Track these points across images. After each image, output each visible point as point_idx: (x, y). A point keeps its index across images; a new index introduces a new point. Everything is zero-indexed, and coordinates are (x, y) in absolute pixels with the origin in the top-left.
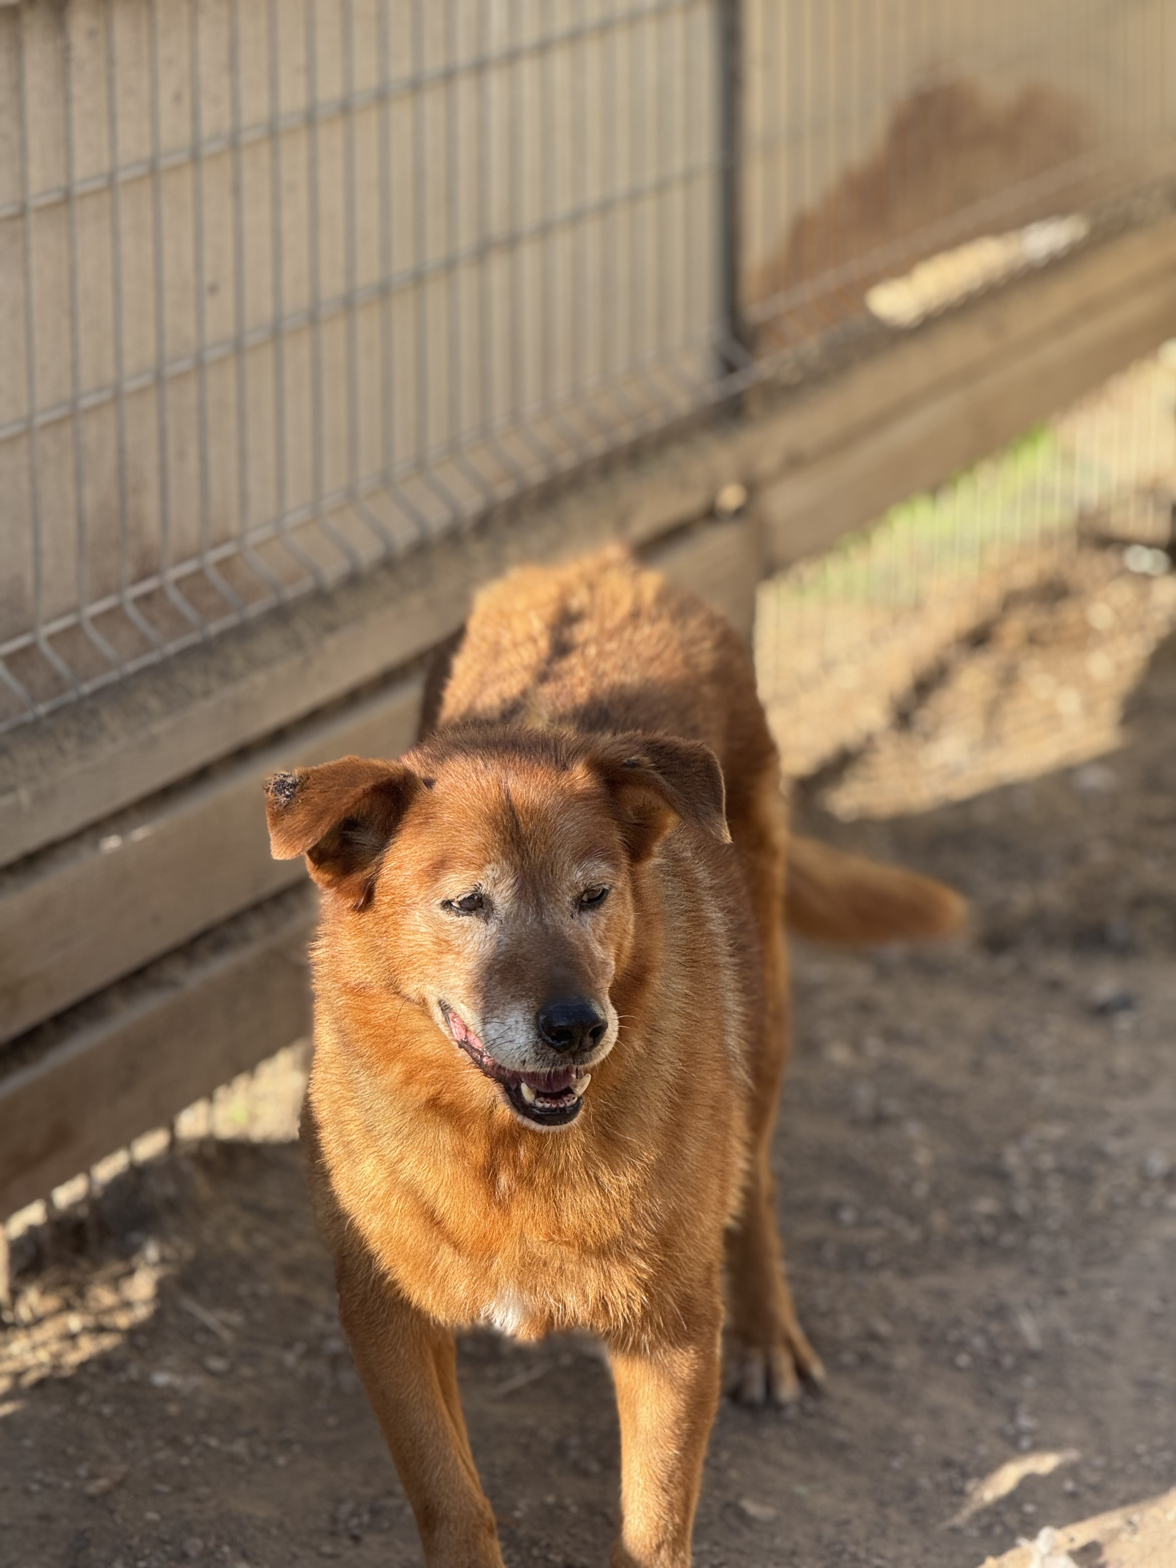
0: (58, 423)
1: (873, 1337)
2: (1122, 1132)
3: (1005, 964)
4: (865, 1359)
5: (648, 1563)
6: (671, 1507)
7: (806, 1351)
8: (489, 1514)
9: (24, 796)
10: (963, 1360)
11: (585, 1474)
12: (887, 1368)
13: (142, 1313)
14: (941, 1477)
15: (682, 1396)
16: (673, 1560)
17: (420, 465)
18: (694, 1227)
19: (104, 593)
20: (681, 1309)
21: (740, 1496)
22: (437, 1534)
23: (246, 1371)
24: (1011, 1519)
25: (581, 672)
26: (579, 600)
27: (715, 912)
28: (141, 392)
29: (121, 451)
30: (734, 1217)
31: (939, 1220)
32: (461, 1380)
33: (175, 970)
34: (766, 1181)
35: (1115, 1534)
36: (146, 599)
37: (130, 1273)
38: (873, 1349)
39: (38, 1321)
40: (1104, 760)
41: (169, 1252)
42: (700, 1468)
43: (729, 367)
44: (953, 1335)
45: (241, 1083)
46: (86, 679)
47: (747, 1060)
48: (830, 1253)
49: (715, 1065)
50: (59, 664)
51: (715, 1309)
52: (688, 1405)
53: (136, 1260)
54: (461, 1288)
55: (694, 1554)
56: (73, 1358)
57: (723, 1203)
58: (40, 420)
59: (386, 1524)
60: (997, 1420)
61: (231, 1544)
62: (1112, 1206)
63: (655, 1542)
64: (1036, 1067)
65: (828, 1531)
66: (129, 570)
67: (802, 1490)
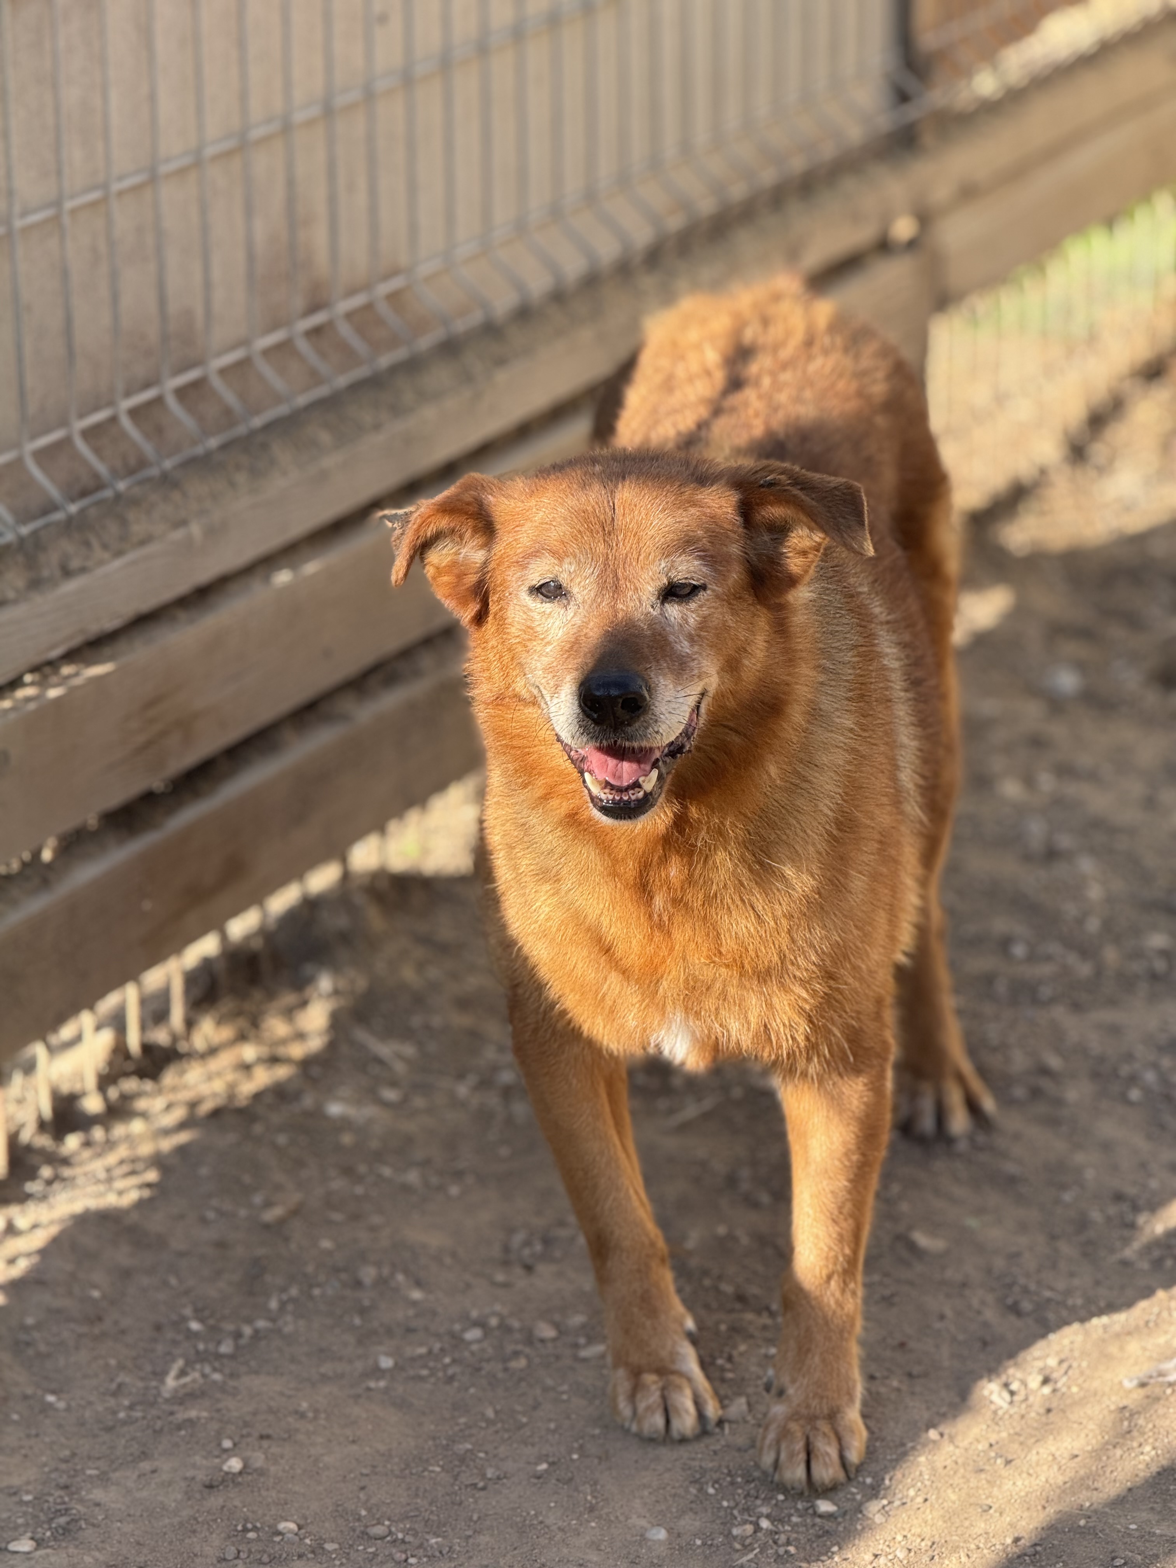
0: (227, 155)
1: (1044, 1071)
4: (1036, 1093)
5: (818, 1293)
6: (841, 1238)
7: (977, 1085)
8: (661, 1244)
9: (195, 529)
10: (1135, 1094)
11: (753, 1204)
12: (1059, 1102)
13: (315, 1044)
14: (1112, 1210)
15: (851, 1128)
16: (843, 1291)
17: (590, 197)
18: (860, 960)
19: (274, 325)
20: (849, 1041)
21: (911, 1228)
22: (609, 1264)
23: (419, 1102)
25: (755, 405)
26: (752, 333)
27: (890, 647)
28: (310, 123)
29: (290, 183)
30: (906, 954)
31: (1111, 955)
32: (633, 1113)
33: (347, 704)
34: (937, 915)
36: (316, 332)
37: (304, 1004)
38: (1045, 1083)
39: (212, 1051)
41: (343, 984)
42: (870, 1200)
43: (902, 97)
44: (1125, 1070)
45: (413, 817)
46: (257, 412)
47: (923, 795)
48: (1001, 987)
49: (885, 800)
50: (230, 398)
51: (885, 1043)
52: (858, 1137)
53: (309, 991)
54: (630, 1017)
55: (866, 1285)
56: (248, 1088)
57: (892, 938)
58: (210, 151)
59: (558, 1254)
60: (1167, 1152)
61: (406, 1272)
63: (825, 1273)
65: (999, 1263)
66: (299, 303)
67: (972, 1222)
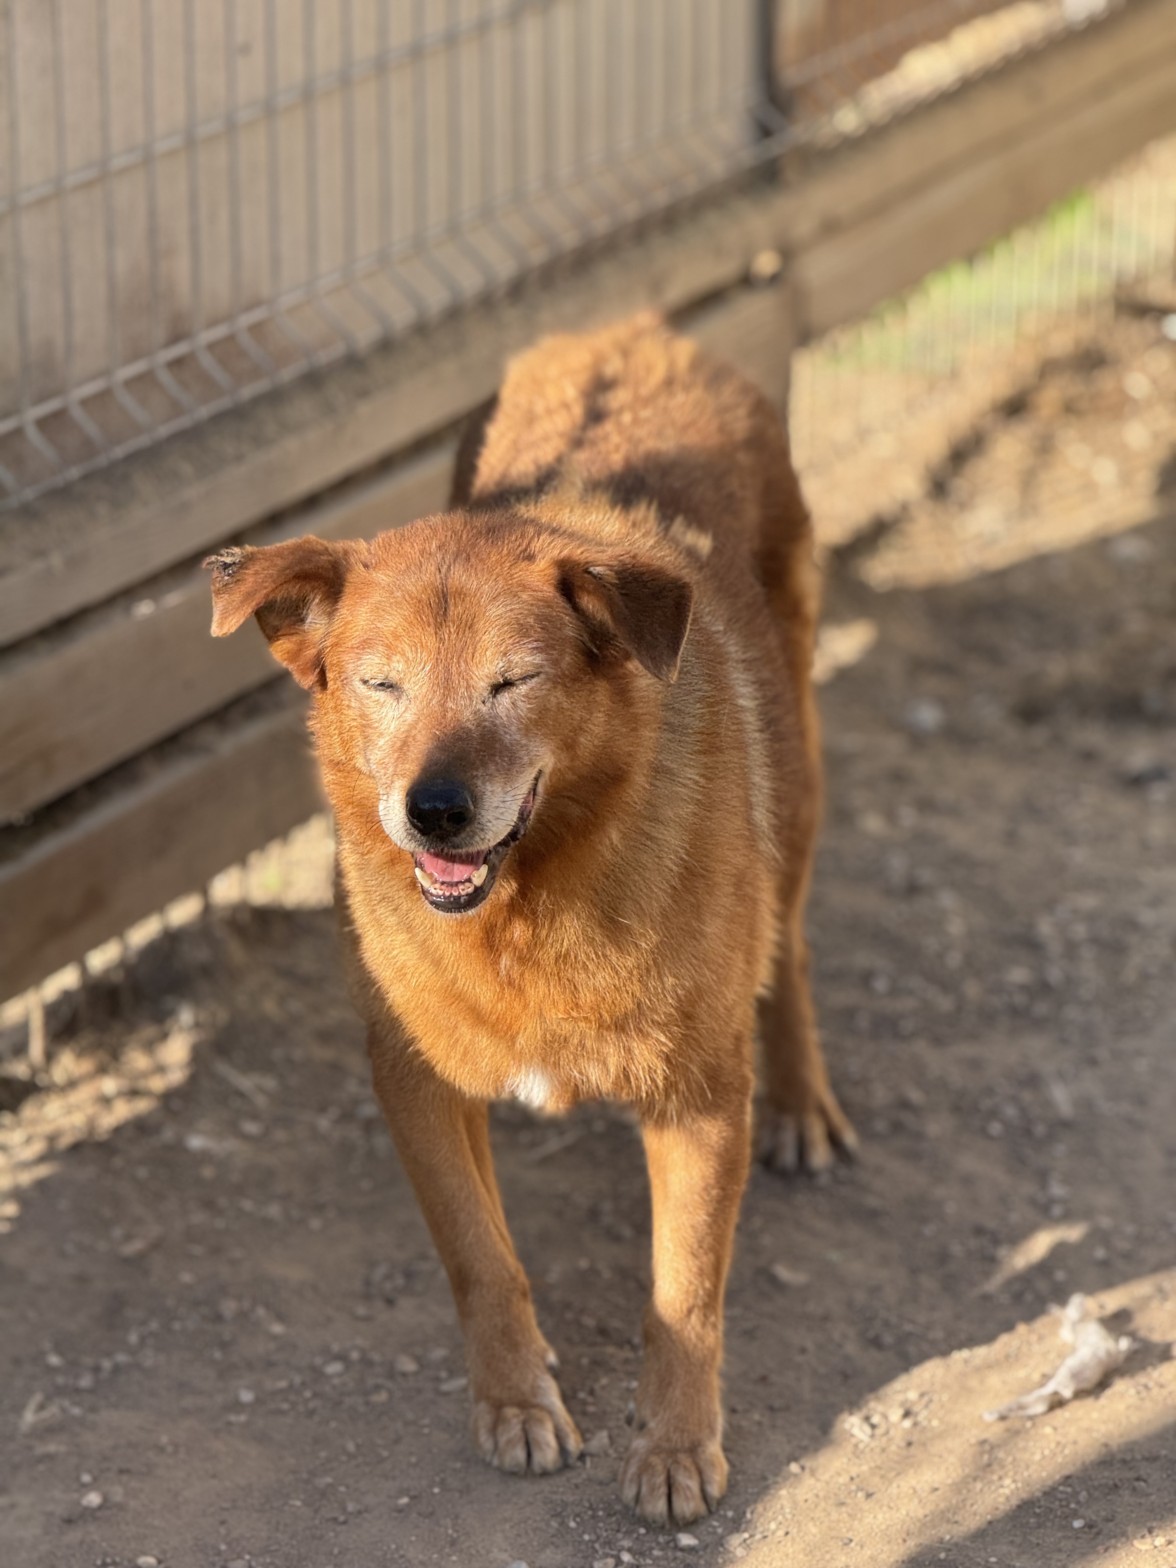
0: (88, 185)
1: (905, 1105)
2: (1156, 902)
3: (1039, 735)
4: (897, 1127)
5: (678, 1327)
6: (701, 1273)
7: (838, 1118)
8: (523, 1278)
9: (56, 560)
10: (995, 1128)
11: (617, 1239)
12: (919, 1136)
13: (176, 1077)
14: (973, 1244)
15: (711, 1163)
16: (704, 1325)
17: (453, 229)
18: (716, 1000)
19: (135, 356)
20: (708, 1078)
21: (772, 1261)
22: (470, 1298)
23: (280, 1135)
24: (1042, 1286)
25: (615, 439)
26: (613, 367)
27: (745, 687)
28: (172, 153)
29: (152, 213)
30: (764, 986)
31: (972, 989)
32: (495, 1147)
33: (208, 736)
35: (1145, 1302)
36: (177, 364)
37: (164, 1036)
38: (906, 1117)
39: (72, 1084)
40: (1140, 530)
41: (203, 1016)
42: (731, 1234)
43: (765, 132)
44: (985, 1104)
45: (275, 850)
46: (118, 443)
47: (777, 833)
48: (863, 1022)
50: (91, 429)
51: (744, 1078)
52: (717, 1172)
53: (169, 1024)
55: (727, 1318)
56: (109, 1120)
57: (752, 976)
58: (71, 181)
59: (419, 1287)
60: (1028, 1188)
61: (267, 1306)
62: (1145, 977)
63: (685, 1307)
64: (1069, 837)
65: (860, 1297)
66: (160, 333)
67: (834, 1256)
